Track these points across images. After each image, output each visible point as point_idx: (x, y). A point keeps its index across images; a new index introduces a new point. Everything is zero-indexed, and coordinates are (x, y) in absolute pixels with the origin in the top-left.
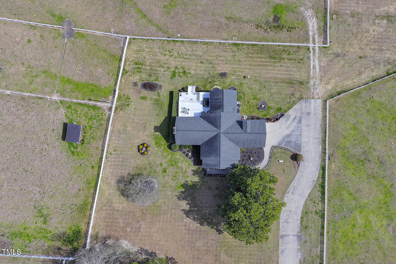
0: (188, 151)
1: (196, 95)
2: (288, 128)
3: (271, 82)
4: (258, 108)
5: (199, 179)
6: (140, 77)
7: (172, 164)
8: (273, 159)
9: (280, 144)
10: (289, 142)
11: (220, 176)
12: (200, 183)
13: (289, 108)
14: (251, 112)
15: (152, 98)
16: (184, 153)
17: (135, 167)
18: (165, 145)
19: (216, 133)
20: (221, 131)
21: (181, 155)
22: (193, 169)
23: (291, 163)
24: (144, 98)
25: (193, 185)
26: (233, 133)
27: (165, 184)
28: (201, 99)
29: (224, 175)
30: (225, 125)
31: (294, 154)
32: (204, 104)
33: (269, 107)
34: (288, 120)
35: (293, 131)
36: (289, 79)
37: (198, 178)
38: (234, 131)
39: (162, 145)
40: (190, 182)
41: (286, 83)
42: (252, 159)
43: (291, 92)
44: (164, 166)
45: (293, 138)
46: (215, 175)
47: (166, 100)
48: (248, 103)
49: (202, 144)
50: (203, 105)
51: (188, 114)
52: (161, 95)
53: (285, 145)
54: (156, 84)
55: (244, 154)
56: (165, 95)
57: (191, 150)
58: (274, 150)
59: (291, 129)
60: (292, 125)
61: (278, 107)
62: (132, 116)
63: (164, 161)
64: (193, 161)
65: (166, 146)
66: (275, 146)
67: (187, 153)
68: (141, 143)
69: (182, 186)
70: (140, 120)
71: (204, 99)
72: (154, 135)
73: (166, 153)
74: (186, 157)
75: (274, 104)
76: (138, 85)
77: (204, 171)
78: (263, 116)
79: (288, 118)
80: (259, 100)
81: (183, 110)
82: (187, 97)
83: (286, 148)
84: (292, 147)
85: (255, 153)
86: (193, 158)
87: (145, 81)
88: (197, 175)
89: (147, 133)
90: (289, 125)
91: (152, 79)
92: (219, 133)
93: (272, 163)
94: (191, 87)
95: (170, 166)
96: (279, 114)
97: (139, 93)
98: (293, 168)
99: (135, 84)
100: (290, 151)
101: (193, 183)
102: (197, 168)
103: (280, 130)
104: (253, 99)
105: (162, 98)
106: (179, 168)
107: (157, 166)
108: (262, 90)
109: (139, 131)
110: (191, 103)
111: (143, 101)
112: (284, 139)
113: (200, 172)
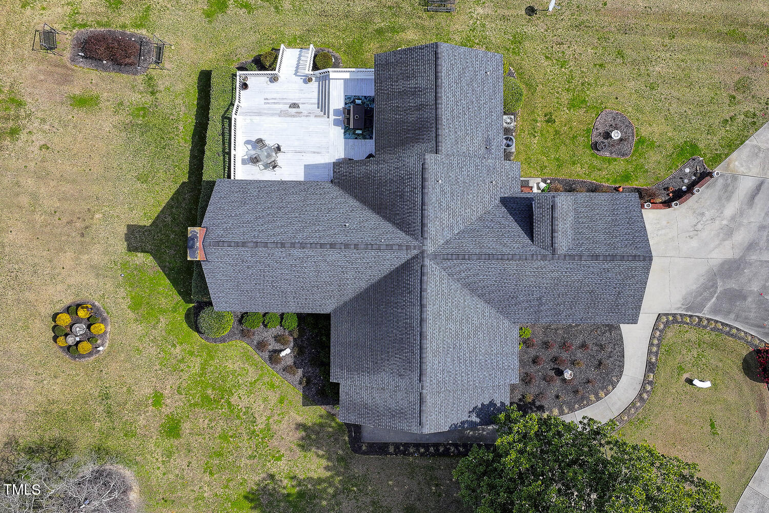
0: (277, 338)
1: (314, 85)
2: (729, 232)
3: (647, 32)
4: (595, 146)
5: (327, 468)
6: (68, 10)
7: (205, 398)
8: (663, 374)
9: (695, 303)
10: (734, 297)
11: (422, 455)
12: (331, 485)
13: (732, 145)
14: (560, 164)
15: (121, 104)
16: (261, 346)
17: (40, 410)
18: (175, 310)
19: (404, 257)
20: (430, 248)
21: (246, 357)
22: (300, 419)
23: (746, 389)
24: (84, 102)
25: (301, 495)
26: (490, 257)
27: (172, 489)
28: (337, 101)
29: (441, 449)
30: (445, 215)
31: (758, 351)
32: (349, 123)
33: (641, 141)
34: (728, 199)
35: (751, 246)
36: (726, 17)
37: (324, 462)
38: (491, 244)
39: (163, 311)
40: (286, 482)
41: (712, 37)
42: (568, 375)
43: (737, 77)
44: (172, 404)
45: (750, 280)
46: (402, 449)
47: (183, 108)
48: (548, 121)
49: (340, 310)
50: (347, 130)
51: (274, 167)
52: (161, 88)
53: (715, 311)
54: (142, 42)
55: (532, 352)
56: (180, 87)
57: (291, 333)
58: (670, 334)
59: (741, 237)
60: (745, 221)
61: (680, 138)
62: (29, 183)
63: (172, 381)
64: (300, 383)
65: (180, 316)
66: (674, 315)
67: (273, 345)
68: (69, 300)
69: (251, 501)
70: (63, 199)
71: (350, 100)
72: (125, 265)
73: (178, 349)
74: (267, 367)
75: (664, 128)
76: (60, 46)
77: (350, 432)
78: (615, 182)
79: (728, 192)
80: (599, 109)
81: (253, 152)
82: (275, 96)
83: (723, 324)
84: (746, 321)
85: (583, 346)
86: (300, 371)
87: (91, 26)
88: (318, 448)
89: (96, 255)
90: (733, 218)
91: (122, 20)
92: (415, 257)
93: (660, 391)
94: (296, 52)
95: (196, 404)
96: (687, 170)
97: (66, 80)
98: (755, 415)
99: (49, 40)
100: (740, 338)
101: (299, 485)
102: (321, 416)
103: (694, 243)
104: (572, 105)
105: (164, 99)
106: (238, 417)
107: (139, 405)
108: (608, 66)
109: (61, 250)
110: (289, 119)
111: (79, 115)
112: (709, 285)
113: (335, 437)
